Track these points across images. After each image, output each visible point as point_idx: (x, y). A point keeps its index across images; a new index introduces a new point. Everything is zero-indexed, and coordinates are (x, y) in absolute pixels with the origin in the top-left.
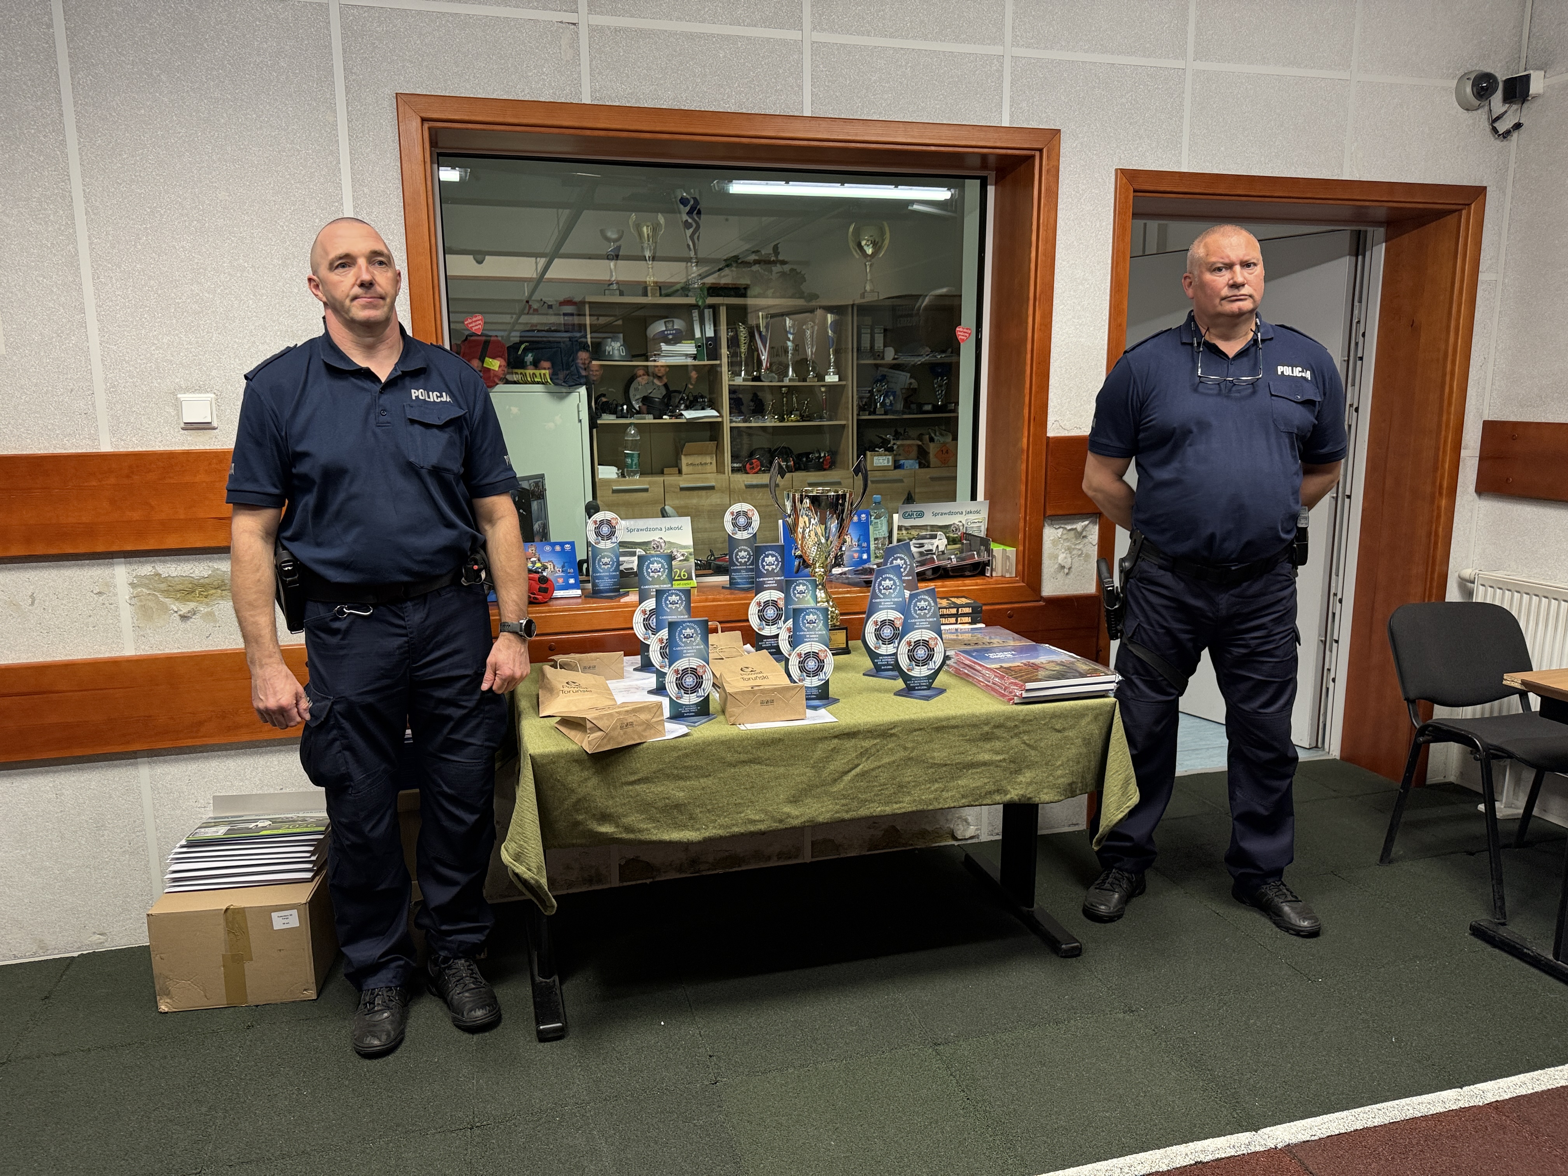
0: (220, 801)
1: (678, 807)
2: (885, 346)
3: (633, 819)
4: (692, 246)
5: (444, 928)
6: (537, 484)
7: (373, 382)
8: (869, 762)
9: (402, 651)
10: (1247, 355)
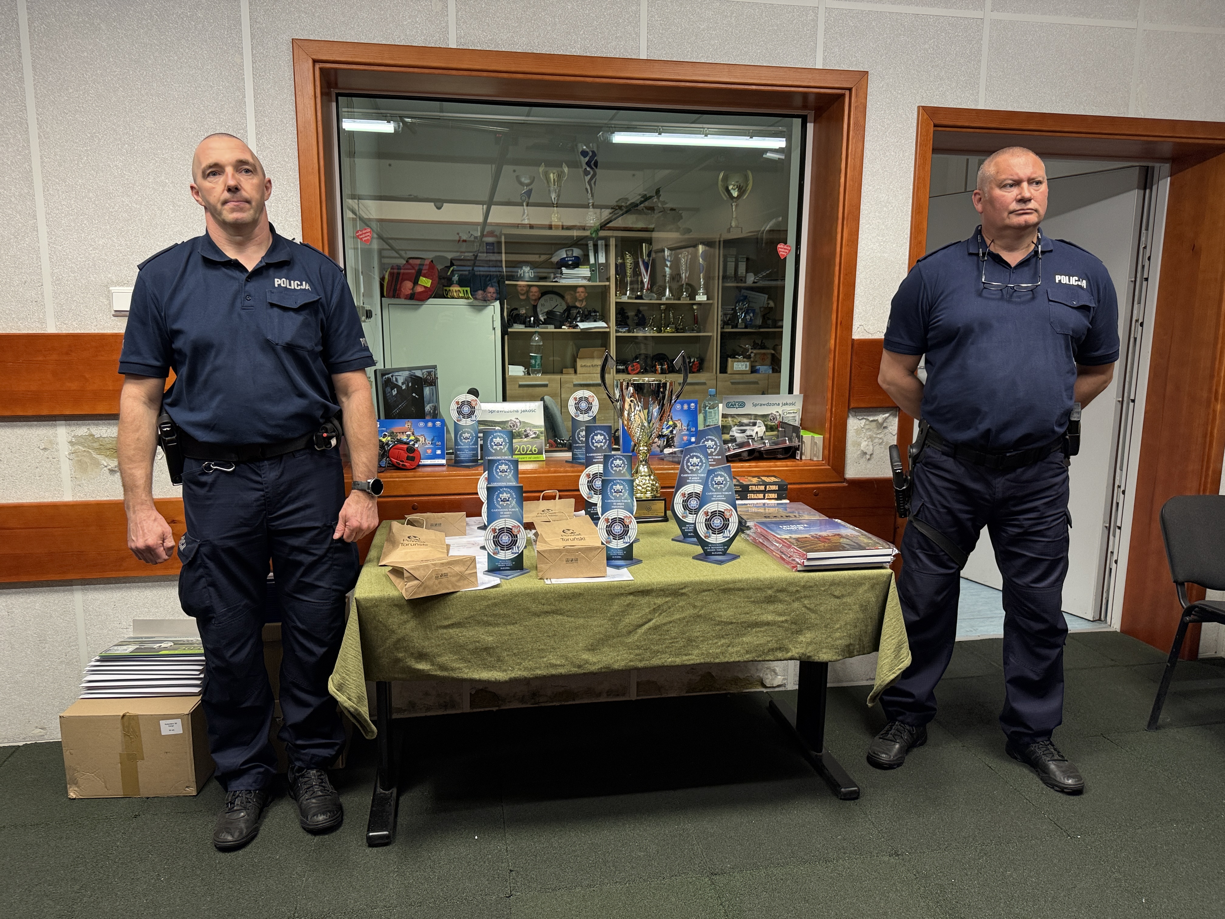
0: (138, 624)
1: (487, 649)
2: (747, 272)
3: (446, 659)
4: (589, 190)
5: (299, 742)
6: (429, 373)
7: (241, 272)
8: (661, 617)
9: (259, 503)
10: (1027, 265)
